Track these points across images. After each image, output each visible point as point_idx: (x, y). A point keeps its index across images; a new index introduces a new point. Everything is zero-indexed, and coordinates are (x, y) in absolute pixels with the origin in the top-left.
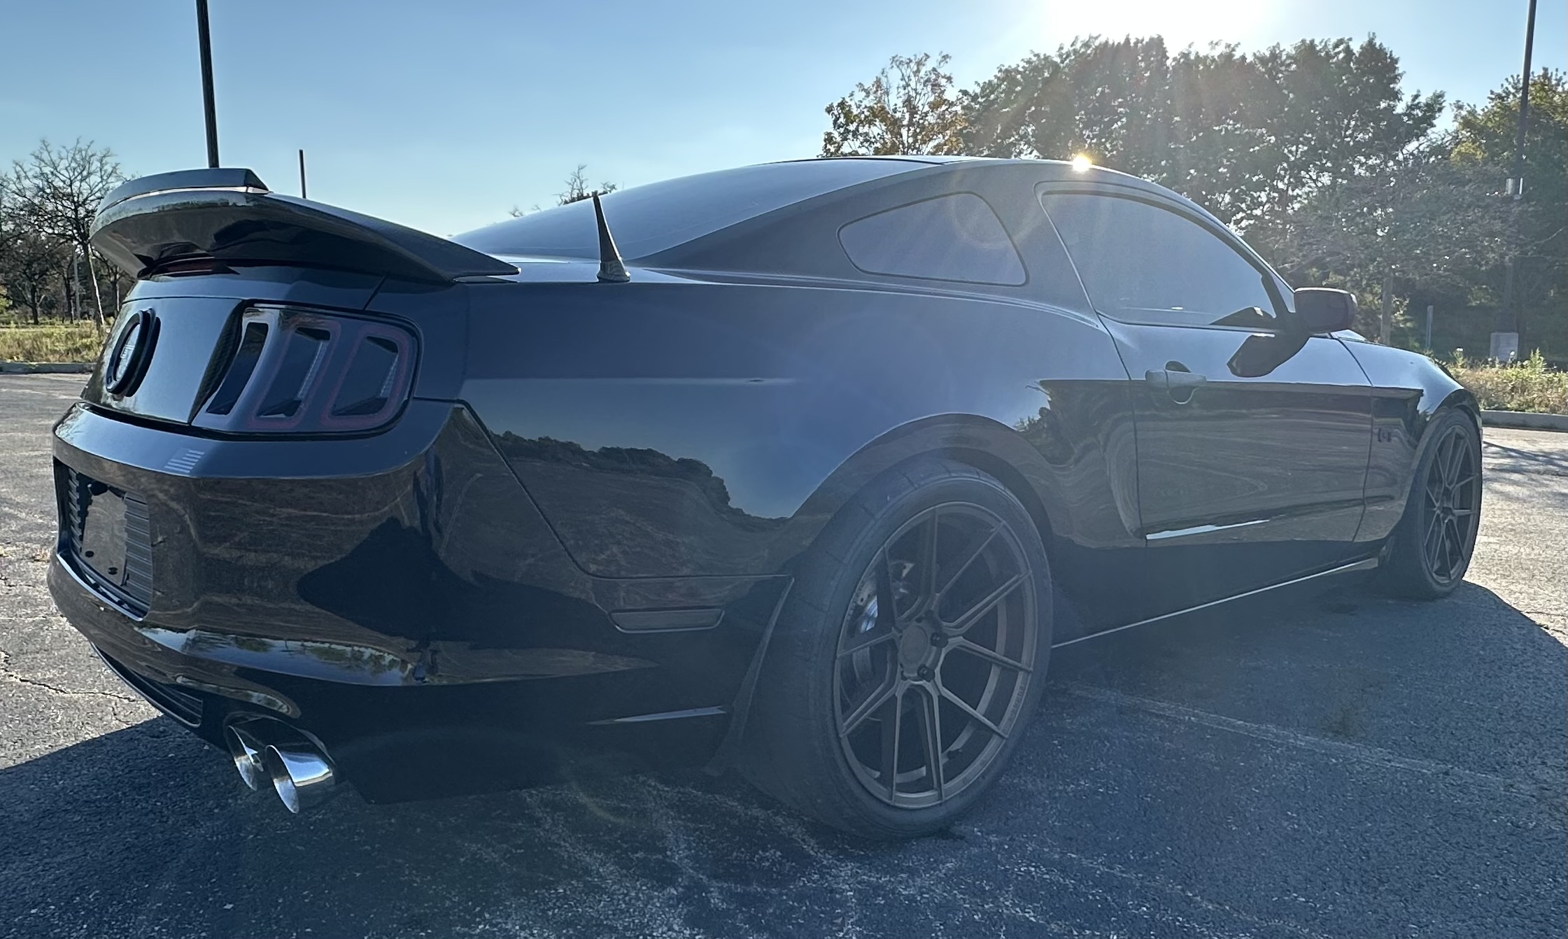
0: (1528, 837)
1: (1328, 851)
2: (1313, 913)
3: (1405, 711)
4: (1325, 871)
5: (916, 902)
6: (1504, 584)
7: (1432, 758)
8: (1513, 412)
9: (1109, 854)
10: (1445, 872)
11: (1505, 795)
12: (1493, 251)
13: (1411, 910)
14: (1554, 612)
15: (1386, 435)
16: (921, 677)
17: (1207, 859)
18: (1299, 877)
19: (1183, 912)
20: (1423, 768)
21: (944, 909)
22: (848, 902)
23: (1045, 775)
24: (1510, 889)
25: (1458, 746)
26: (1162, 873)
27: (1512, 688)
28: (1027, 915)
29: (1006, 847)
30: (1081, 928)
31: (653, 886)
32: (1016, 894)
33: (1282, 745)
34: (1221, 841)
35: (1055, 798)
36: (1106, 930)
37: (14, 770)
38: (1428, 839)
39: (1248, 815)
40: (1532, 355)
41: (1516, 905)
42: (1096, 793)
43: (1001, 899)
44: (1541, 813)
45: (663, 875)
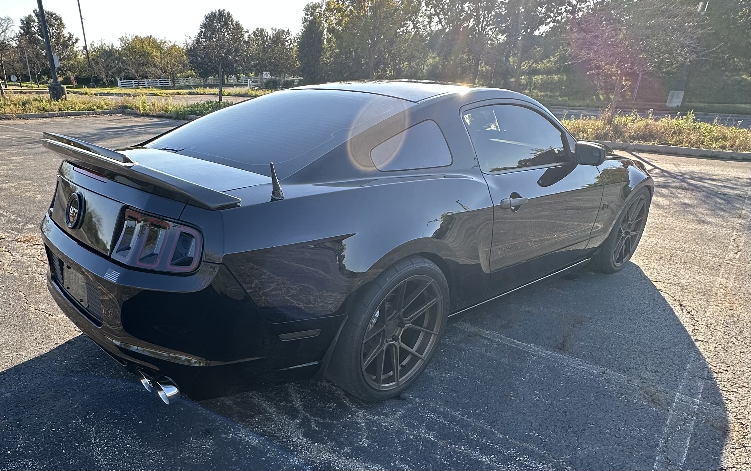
0: (633, 407)
1: (550, 411)
2: (541, 441)
3: (591, 338)
4: (548, 421)
5: (388, 429)
6: (647, 263)
7: (599, 364)
8: (671, 146)
9: (462, 409)
10: (596, 423)
11: (627, 385)
12: (682, 56)
13: (580, 441)
14: (667, 281)
15: (606, 207)
16: (393, 340)
17: (501, 413)
18: (537, 424)
19: (490, 438)
20: (594, 370)
21: (400, 433)
22: (363, 428)
23: (438, 368)
24: (621, 433)
25: (611, 358)
26: (483, 419)
27: (640, 326)
28: (430, 437)
29: (422, 404)
30: (451, 444)
31: (290, 418)
32: (426, 428)
33: (536, 355)
34: (507, 405)
35: (441, 380)
36: (460, 445)
37: (46, 355)
38: (591, 407)
39: (519, 392)
40: (689, 113)
41: (622, 440)
42: (458, 378)
43: (421, 429)
44: (640, 395)
45: (293, 413)
